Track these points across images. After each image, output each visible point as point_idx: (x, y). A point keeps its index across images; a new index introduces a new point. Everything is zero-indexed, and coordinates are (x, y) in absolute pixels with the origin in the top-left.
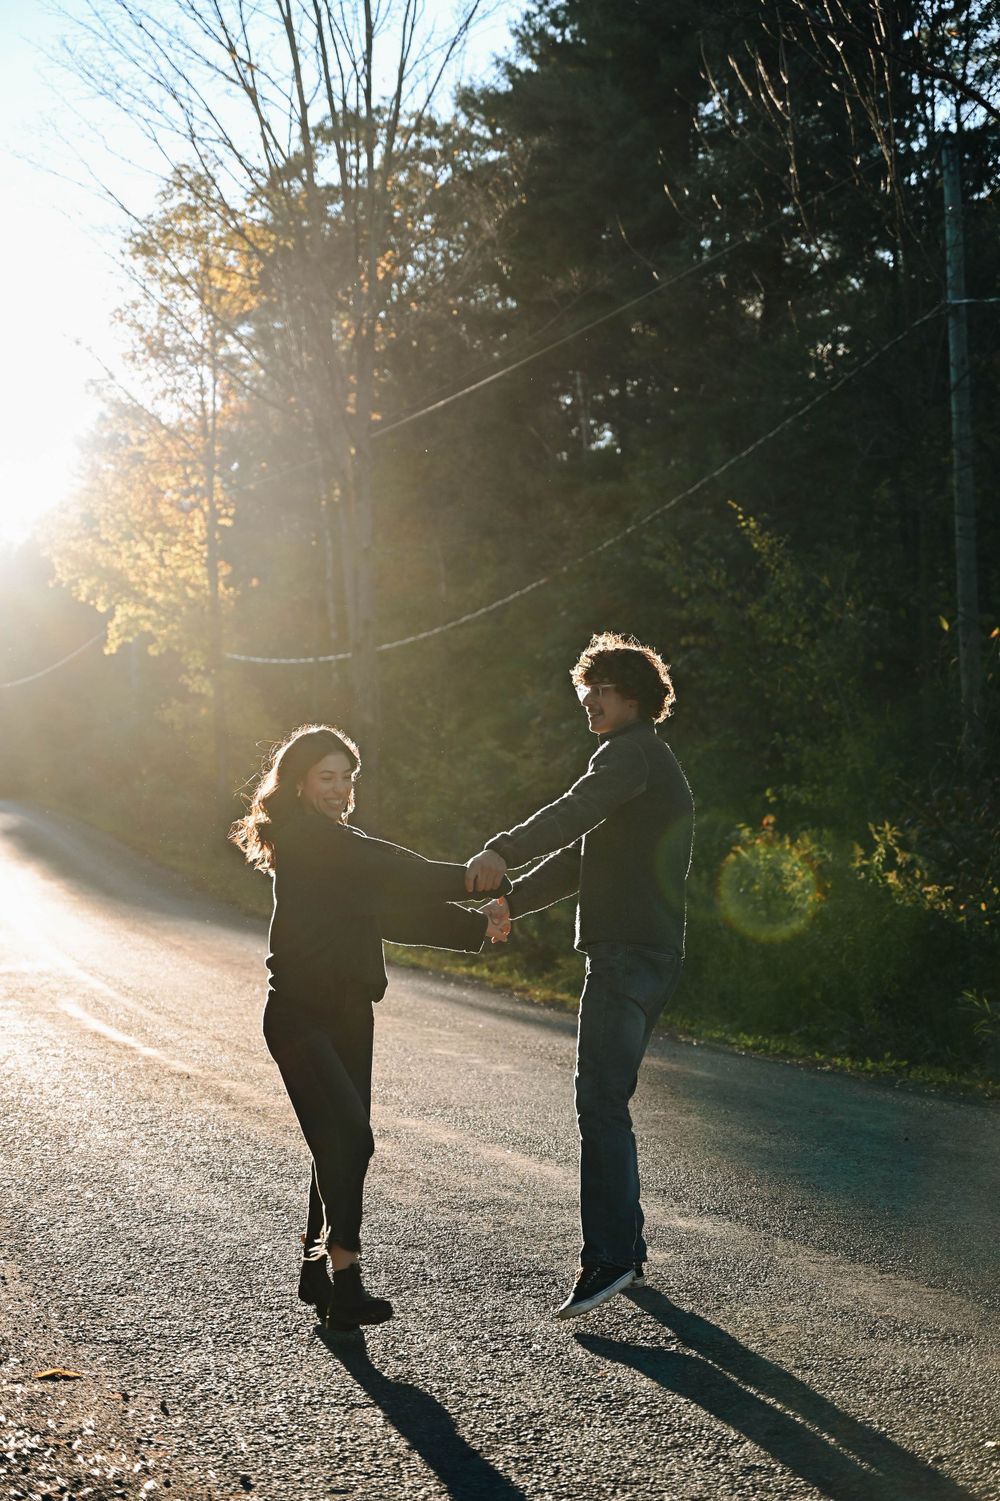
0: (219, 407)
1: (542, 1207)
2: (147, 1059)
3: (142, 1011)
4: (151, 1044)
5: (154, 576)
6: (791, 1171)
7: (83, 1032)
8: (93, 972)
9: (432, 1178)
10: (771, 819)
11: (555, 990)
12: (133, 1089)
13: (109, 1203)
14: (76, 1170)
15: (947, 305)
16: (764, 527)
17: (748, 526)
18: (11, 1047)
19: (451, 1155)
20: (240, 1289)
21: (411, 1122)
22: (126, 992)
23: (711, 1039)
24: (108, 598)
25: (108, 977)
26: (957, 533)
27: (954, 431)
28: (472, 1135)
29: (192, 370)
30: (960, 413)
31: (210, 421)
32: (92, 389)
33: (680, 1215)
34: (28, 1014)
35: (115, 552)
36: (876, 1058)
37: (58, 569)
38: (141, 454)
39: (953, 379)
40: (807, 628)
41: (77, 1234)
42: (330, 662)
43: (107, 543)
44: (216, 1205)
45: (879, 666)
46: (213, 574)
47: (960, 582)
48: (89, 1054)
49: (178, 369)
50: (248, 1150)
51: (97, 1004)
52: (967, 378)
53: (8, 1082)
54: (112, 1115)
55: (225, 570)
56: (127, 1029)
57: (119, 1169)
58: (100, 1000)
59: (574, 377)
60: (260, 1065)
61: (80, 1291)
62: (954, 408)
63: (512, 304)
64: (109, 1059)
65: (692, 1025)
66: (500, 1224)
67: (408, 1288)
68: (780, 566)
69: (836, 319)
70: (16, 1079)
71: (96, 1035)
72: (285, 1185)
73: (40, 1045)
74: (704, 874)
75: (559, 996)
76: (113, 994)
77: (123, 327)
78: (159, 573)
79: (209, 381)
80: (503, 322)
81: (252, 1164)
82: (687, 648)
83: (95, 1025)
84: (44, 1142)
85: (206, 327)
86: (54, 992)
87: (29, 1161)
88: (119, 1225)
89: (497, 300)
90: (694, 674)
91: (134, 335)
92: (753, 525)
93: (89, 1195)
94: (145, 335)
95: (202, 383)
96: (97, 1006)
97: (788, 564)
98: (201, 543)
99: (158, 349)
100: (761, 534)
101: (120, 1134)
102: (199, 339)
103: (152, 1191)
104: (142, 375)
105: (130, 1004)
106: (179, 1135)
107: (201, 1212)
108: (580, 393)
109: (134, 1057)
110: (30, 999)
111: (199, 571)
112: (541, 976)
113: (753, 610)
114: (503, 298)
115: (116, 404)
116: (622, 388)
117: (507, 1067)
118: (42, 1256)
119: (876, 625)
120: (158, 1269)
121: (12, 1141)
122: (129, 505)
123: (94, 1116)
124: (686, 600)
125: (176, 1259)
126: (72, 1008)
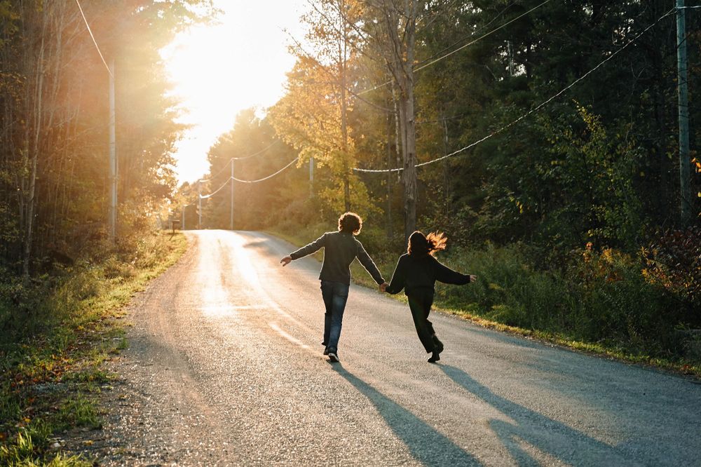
0: (348, 58)
1: (472, 423)
2: (304, 350)
3: (305, 328)
4: (306, 343)
5: (318, 133)
6: (589, 408)
7: (278, 337)
8: (285, 309)
9: (423, 408)
10: (590, 244)
11: (491, 321)
12: (296, 364)
13: (278, 418)
14: (265, 401)
15: (675, 10)
16: (589, 111)
17: (581, 111)
18: (246, 344)
19: (433, 398)
20: (330, 460)
21: (417, 382)
22: (299, 319)
23: (560, 344)
24: (299, 143)
25: (292, 312)
26: (680, 114)
27: (679, 67)
28: (445, 389)
29: (336, 42)
30: (681, 59)
31: (343, 65)
32: (291, 51)
33: (535, 428)
34: (255, 328)
35: (302, 123)
36: (636, 354)
37: (277, 130)
38: (313, 79)
39: (678, 43)
40: (609, 157)
41: (262, 431)
42: (397, 171)
43: (298, 118)
44: (326, 419)
45: (642, 174)
46: (344, 133)
47: (680, 136)
48: (279, 348)
49: (330, 41)
50: (343, 394)
51: (286, 325)
52: (685, 41)
53: (241, 360)
54: (285, 376)
55: (349, 130)
56: (297, 336)
57: (285, 402)
58: (288, 323)
59: (506, 43)
60: (354, 354)
61: (259, 459)
62: (678, 56)
63: (479, 10)
64: (288, 350)
65: (552, 337)
66: (452, 431)
67: (406, 461)
68: (596, 129)
69: (627, 16)
70: (245, 358)
71: (283, 338)
72: (357, 411)
73: (258, 343)
74: (560, 269)
75: (493, 323)
76: (292, 319)
77: (305, 23)
78: (321, 132)
79: (343, 48)
80: (475, 19)
81: (344, 400)
82: (555, 165)
83: (284, 334)
84: (253, 388)
85: (342, 23)
86: (268, 319)
87: (245, 397)
88: (281, 428)
89: (472, 9)
90: (557, 178)
91: (310, 26)
92: (583, 110)
93: (270, 413)
94: (315, 26)
95: (340, 48)
96: (284, 325)
97: (599, 128)
98: (340, 119)
99: (321, 33)
100: (587, 114)
101: (287, 385)
102: (338, 29)
103: (297, 412)
104: (314, 44)
105: (300, 324)
106: (313, 386)
107: (318, 423)
108: (509, 50)
109: (299, 349)
110: (257, 322)
111: (338, 131)
112: (485, 314)
113: (584, 149)
114: (475, 7)
115: (302, 58)
116: (529, 48)
117: (465, 356)
118: (245, 442)
119: (641, 156)
120: (295, 449)
121: (240, 387)
122: (307, 102)
123: (277, 376)
124: (554, 144)
125: (304, 445)
126: (275, 326)
